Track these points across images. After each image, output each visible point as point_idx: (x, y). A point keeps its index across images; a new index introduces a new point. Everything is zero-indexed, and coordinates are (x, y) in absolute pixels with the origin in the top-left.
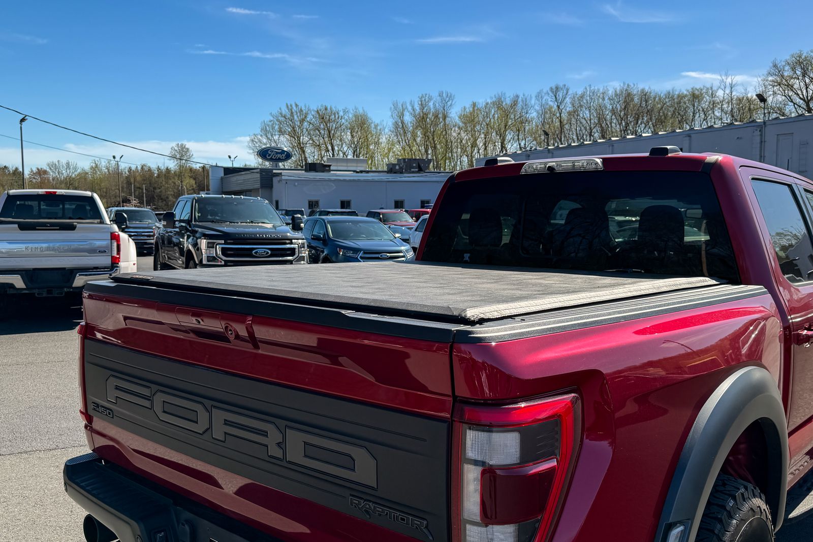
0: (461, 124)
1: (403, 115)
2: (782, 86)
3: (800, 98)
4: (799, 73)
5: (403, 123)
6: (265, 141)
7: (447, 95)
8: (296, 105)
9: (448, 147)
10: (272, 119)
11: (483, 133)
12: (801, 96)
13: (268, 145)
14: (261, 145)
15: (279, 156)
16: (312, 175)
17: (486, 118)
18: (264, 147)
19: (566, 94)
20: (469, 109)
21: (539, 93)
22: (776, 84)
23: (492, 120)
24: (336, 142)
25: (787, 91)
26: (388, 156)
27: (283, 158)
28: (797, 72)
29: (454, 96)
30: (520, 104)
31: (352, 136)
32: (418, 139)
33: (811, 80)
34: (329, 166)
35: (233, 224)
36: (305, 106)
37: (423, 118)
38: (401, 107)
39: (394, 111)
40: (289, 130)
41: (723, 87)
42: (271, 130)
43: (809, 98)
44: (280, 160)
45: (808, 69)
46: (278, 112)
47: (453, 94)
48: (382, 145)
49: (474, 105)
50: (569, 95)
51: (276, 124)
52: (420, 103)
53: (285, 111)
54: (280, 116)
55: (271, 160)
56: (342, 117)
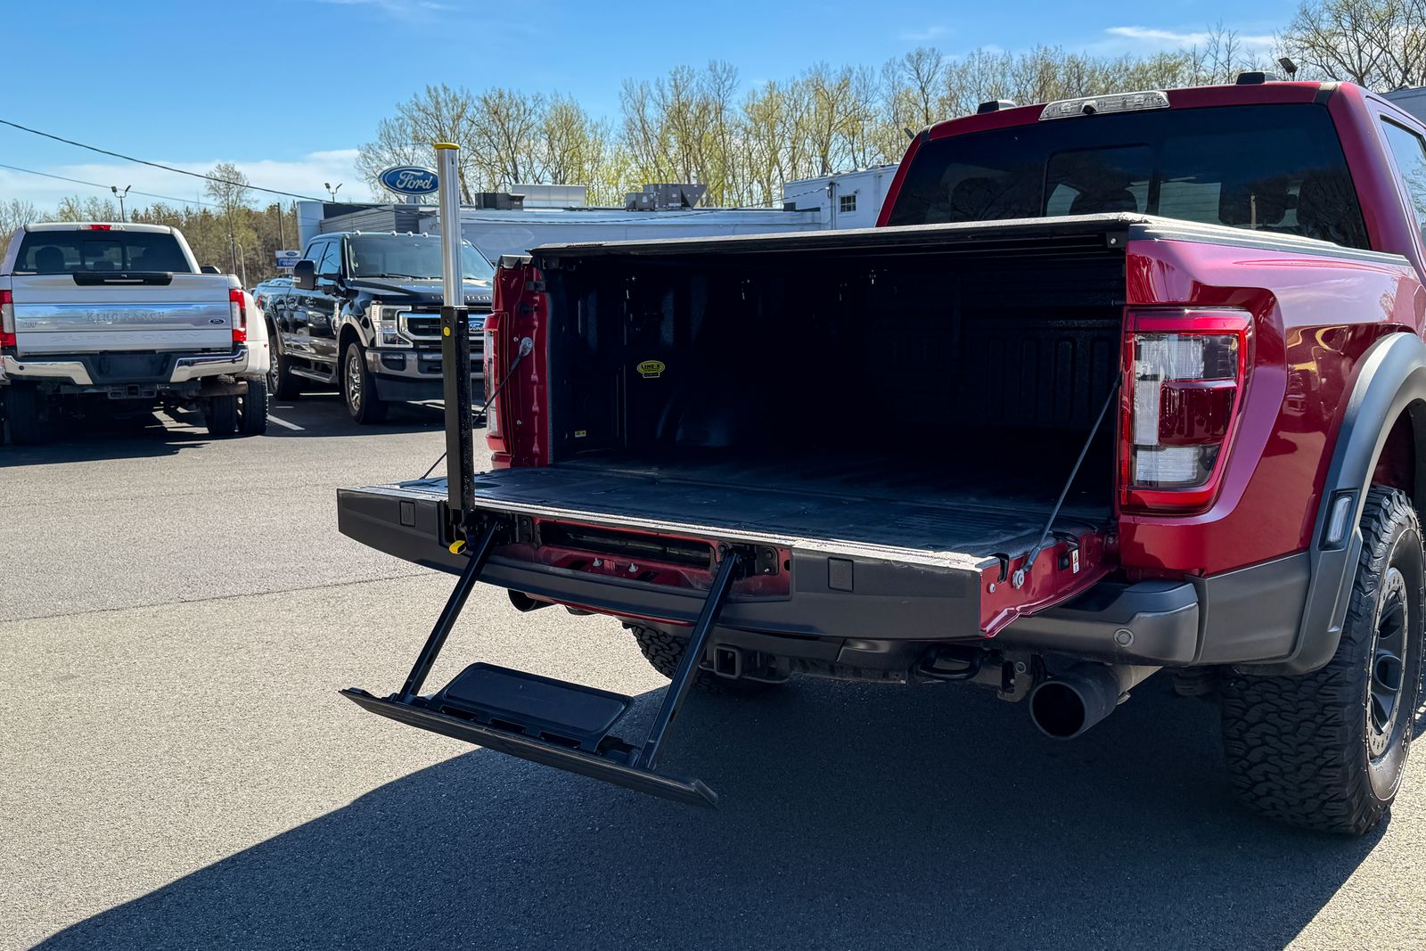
0: (750, 124)
1: (644, 106)
2: (1317, 48)
3: (1349, 70)
4: (1347, 24)
5: (642, 121)
6: (387, 156)
7: (725, 68)
8: (445, 89)
9: (726, 165)
10: (400, 115)
11: (789, 138)
12: (1350, 67)
13: (394, 165)
14: (380, 164)
15: (420, 182)
16: (491, 215)
17: (794, 111)
18: (386, 167)
19: (937, 66)
20: (762, 96)
21: (888, 64)
22: (1307, 45)
23: (805, 115)
24: (521, 158)
25: (1325, 58)
26: (617, 184)
27: (428, 187)
28: (1344, 23)
29: (737, 69)
30: (854, 84)
31: (551, 147)
32: (672, 152)
33: (1367, 38)
34: (521, 199)
35: (418, 280)
36: (462, 91)
37: (680, 111)
38: (639, 91)
39: (626, 99)
40: (434, 136)
41: (1213, 52)
42: (398, 136)
43: (1363, 70)
44: (420, 190)
45: (1362, 17)
46: (411, 102)
47: (735, 67)
48: (605, 163)
49: (772, 86)
50: (942, 67)
51: (408, 125)
52: (673, 83)
53: (424, 99)
54: (416, 108)
55: (405, 190)
56: (531, 111)
